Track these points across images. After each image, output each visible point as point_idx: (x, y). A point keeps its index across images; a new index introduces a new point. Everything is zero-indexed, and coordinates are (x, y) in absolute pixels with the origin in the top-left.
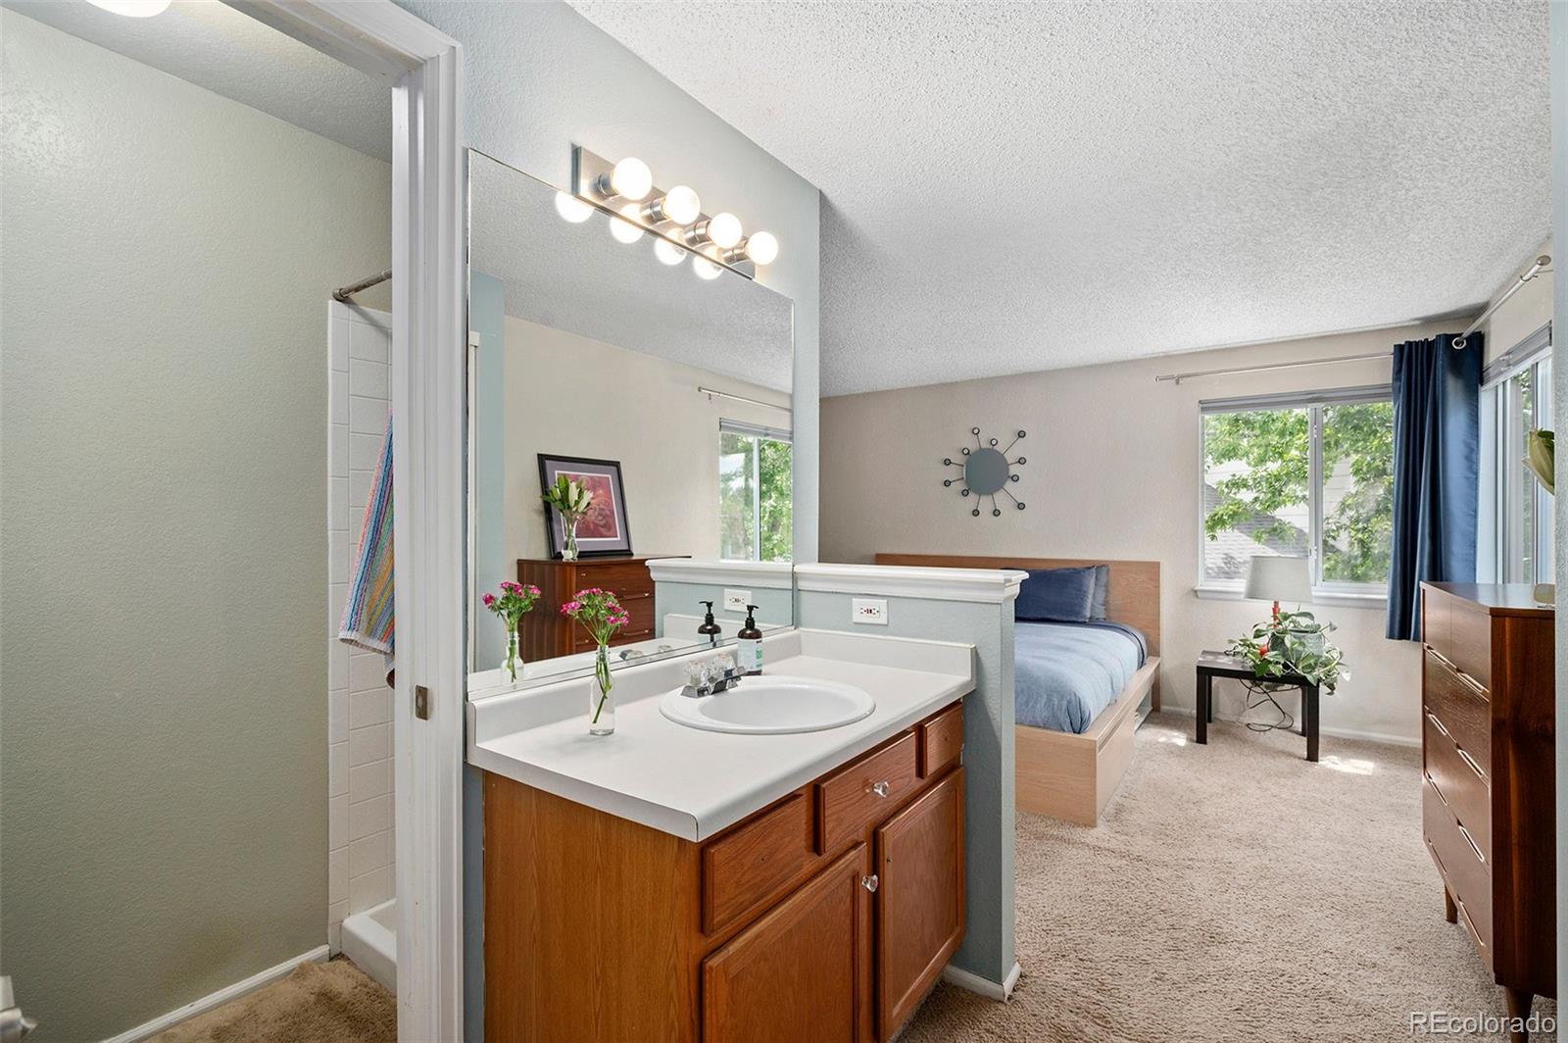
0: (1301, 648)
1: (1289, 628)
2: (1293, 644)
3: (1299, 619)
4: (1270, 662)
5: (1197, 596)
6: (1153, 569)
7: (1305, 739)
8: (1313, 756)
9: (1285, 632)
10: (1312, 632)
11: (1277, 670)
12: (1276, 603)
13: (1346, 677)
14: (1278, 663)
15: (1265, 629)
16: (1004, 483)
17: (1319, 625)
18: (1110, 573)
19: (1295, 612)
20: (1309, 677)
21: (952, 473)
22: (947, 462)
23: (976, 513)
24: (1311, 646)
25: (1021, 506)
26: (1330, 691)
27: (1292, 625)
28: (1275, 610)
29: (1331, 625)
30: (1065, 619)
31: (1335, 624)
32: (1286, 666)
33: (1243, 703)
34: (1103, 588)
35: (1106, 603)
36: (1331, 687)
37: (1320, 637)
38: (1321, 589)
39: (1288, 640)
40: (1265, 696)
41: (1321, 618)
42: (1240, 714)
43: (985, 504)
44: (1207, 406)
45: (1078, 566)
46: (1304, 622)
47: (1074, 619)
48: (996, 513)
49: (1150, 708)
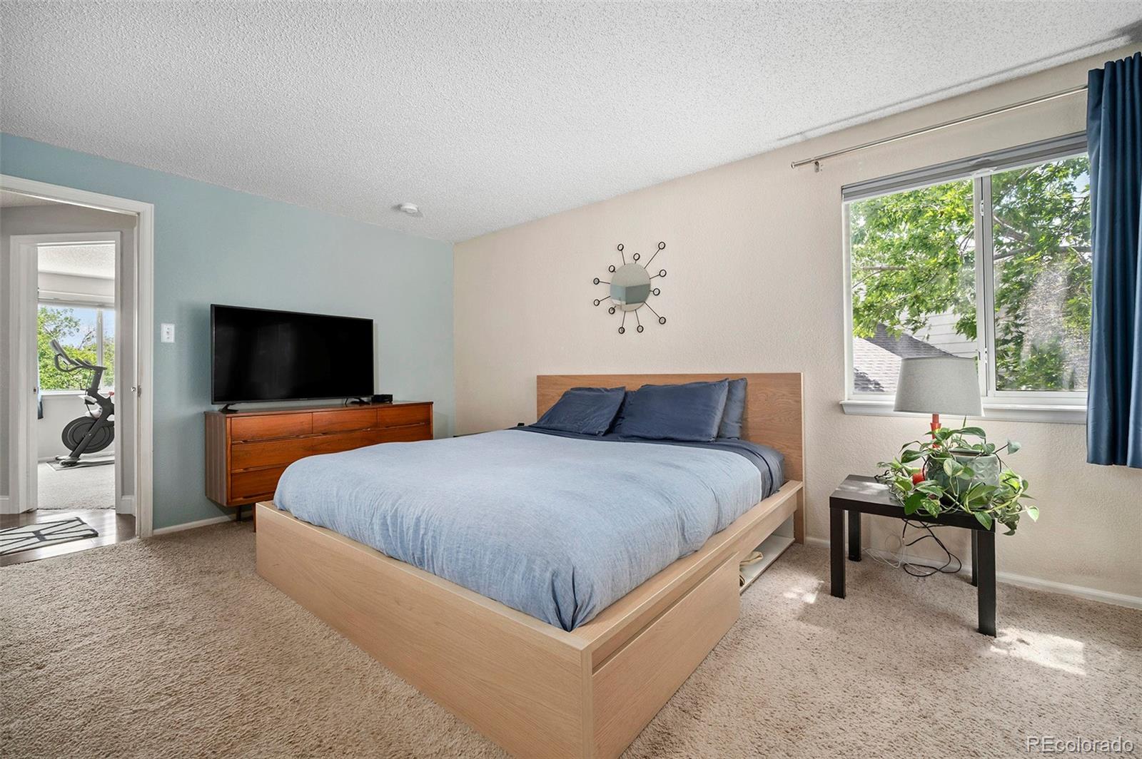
0: (966, 477)
1: (952, 449)
2: (955, 470)
3: (964, 437)
4: (924, 495)
5: (843, 412)
6: (793, 381)
7: (975, 589)
8: (986, 629)
9: (945, 455)
10: (983, 455)
11: (933, 507)
12: (935, 417)
13: (1033, 514)
14: (935, 497)
15: (918, 450)
16: (646, 298)
17: (993, 445)
18: (749, 388)
19: (960, 428)
20: (980, 517)
21: (602, 291)
22: (597, 282)
23: (622, 330)
24: (981, 473)
25: (662, 321)
26: (1010, 530)
27: (955, 445)
28: (935, 424)
29: (1009, 444)
30: (688, 438)
31: (1015, 444)
32: (945, 501)
33: (899, 537)
34: (739, 404)
35: (743, 419)
36: (1012, 526)
37: (994, 461)
38: (992, 399)
39: (949, 466)
40: (925, 532)
41: (996, 435)
42: (896, 551)
43: (630, 322)
44: (848, 192)
45: (710, 380)
46: (972, 440)
47: (697, 438)
48: (640, 329)
49: (792, 539)
